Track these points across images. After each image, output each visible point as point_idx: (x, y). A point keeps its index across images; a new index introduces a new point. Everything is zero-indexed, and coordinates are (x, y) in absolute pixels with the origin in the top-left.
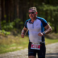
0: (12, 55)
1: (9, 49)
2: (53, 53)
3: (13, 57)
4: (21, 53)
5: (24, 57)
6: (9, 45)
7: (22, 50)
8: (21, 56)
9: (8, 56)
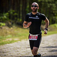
0: (11, 47)
1: (6, 41)
2: (52, 46)
3: (12, 49)
4: (19, 45)
5: (24, 49)
6: (4, 37)
7: (19, 42)
8: (21, 48)
9: (7, 48)
